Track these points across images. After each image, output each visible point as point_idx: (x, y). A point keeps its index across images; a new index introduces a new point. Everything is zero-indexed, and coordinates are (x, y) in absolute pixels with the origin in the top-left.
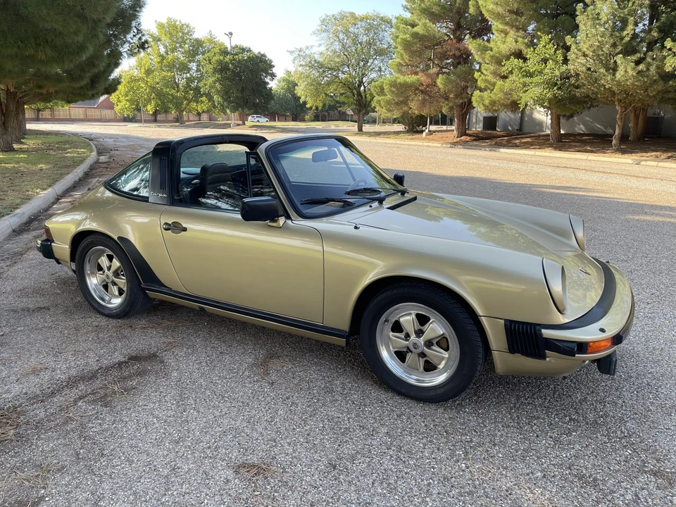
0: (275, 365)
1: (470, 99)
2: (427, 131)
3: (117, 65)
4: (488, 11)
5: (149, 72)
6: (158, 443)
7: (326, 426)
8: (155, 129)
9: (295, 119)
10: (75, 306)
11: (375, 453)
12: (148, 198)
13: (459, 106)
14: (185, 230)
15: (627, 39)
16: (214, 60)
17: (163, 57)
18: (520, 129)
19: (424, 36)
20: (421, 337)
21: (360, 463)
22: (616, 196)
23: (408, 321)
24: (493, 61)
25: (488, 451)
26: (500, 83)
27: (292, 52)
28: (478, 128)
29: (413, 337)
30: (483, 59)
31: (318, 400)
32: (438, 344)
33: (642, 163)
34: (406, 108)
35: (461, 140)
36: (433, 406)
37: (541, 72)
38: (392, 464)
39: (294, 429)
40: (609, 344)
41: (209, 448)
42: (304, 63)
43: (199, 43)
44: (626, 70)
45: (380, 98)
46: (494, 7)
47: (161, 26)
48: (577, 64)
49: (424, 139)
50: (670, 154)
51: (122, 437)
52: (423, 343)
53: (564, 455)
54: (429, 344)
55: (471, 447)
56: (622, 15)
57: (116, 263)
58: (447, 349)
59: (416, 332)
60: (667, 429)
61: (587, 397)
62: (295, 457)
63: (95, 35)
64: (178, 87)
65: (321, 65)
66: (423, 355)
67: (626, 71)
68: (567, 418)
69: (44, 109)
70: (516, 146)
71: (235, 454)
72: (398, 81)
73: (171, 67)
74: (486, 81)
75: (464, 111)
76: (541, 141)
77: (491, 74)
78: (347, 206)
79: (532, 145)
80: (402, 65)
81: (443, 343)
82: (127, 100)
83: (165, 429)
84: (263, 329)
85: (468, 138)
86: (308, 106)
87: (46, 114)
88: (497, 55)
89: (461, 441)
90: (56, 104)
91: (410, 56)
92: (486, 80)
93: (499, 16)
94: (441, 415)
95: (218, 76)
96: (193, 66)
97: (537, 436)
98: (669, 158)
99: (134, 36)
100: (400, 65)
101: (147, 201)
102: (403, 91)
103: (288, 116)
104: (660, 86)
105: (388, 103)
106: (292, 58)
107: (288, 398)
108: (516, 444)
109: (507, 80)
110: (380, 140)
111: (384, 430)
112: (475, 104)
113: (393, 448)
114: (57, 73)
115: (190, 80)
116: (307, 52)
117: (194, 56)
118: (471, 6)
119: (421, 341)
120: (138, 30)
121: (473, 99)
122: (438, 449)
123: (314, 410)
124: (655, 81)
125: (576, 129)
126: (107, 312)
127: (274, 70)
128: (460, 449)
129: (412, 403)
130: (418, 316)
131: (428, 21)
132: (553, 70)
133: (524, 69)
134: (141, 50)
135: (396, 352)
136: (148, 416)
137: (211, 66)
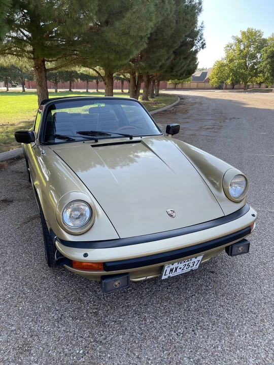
5: (231, 61)
8: (228, 93)
16: (268, 51)
17: (241, 51)
43: (265, 41)
47: (244, 33)
64: (247, 68)
69: (178, 84)
73: (245, 57)
82: (217, 78)
87: (179, 86)
90: (184, 81)
95: (269, 60)
96: (259, 55)
99: (199, 41)
115: (255, 64)
117: (260, 49)
134: (201, 49)
137: (267, 55)
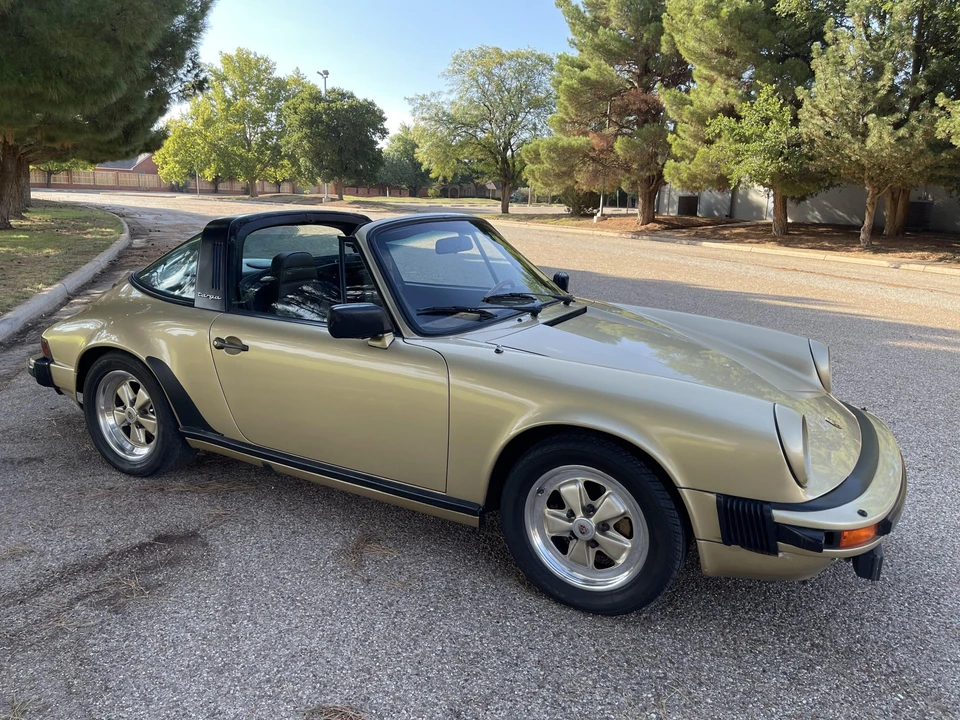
0: (373, 552)
1: (661, 171)
2: (599, 215)
3: (163, 111)
4: (687, 50)
5: (208, 123)
6: (192, 672)
7: (447, 649)
8: (214, 203)
9: (413, 194)
10: (82, 458)
11: (521, 693)
12: (193, 300)
13: (645, 180)
14: (245, 348)
15: (883, 92)
17: (229, 103)
18: (731, 215)
19: (598, 82)
20: (591, 516)
21: (497, 709)
22: (867, 312)
23: (572, 491)
24: (694, 119)
25: (690, 693)
26: (702, 150)
27: (411, 101)
28: (672, 212)
29: (580, 516)
30: (680, 116)
31: (436, 608)
32: (617, 528)
33: (903, 267)
34: (569, 183)
35: (647, 229)
36: (608, 621)
37: (760, 137)
38: (546, 712)
39: (399, 653)
40: (872, 534)
41: (268, 681)
42: (427, 116)
43: (281, 85)
44: (880, 135)
45: (534, 168)
46: (696, 45)
47: (227, 59)
48: (812, 125)
49: (596, 226)
50: (942, 255)
51: (137, 661)
52: (594, 525)
53: (804, 702)
54: (603, 527)
55: (665, 687)
56: (876, 59)
57: (143, 395)
58: (629, 536)
59: (584, 509)
60: (955, 662)
61: (836, 612)
62: (399, 698)
63: (131, 68)
64: (249, 145)
65: (451, 119)
66: (593, 543)
67: (880, 137)
68: (808, 643)
69: (57, 172)
70: (724, 239)
71: (307, 692)
72: (560, 144)
73: (241, 116)
74: (684, 147)
75: (651, 188)
76: (760, 233)
77: (691, 137)
78: (485, 320)
79: (747, 237)
80: (566, 122)
81: (624, 526)
82: (177, 162)
83: (204, 650)
84: (357, 498)
85: (658, 226)
86: (432, 176)
87: (61, 178)
88: (700, 111)
89: (650, 677)
90: (76, 164)
91: (576, 110)
92: (683, 145)
93: (702, 58)
94: (619, 634)
95: (306, 130)
96: (272, 116)
97: (764, 671)
98: (940, 260)
99: (189, 71)
100: (562, 121)
101: (193, 306)
102: (567, 158)
103: (404, 189)
104: (929, 159)
105: (545, 173)
106: (411, 108)
107: (391, 605)
108: (732, 683)
109: (713, 146)
110: (533, 226)
111: (534, 657)
112: (667, 178)
113: (547, 686)
114: (75, 121)
115: (267, 136)
116: (433, 101)
117: (273, 103)
118: (663, 43)
119: (592, 522)
120: (194, 63)
121: (665, 171)
122: (616, 689)
123: (429, 624)
124: (922, 152)
125: (809, 217)
126: (127, 467)
127: (386, 125)
128: (648, 690)
129: (577, 616)
130: (588, 484)
131: (603, 62)
132: (778, 134)
133: (737, 131)
134: (198, 92)
135: (553, 538)
136: (178, 628)
137: (297, 117)
